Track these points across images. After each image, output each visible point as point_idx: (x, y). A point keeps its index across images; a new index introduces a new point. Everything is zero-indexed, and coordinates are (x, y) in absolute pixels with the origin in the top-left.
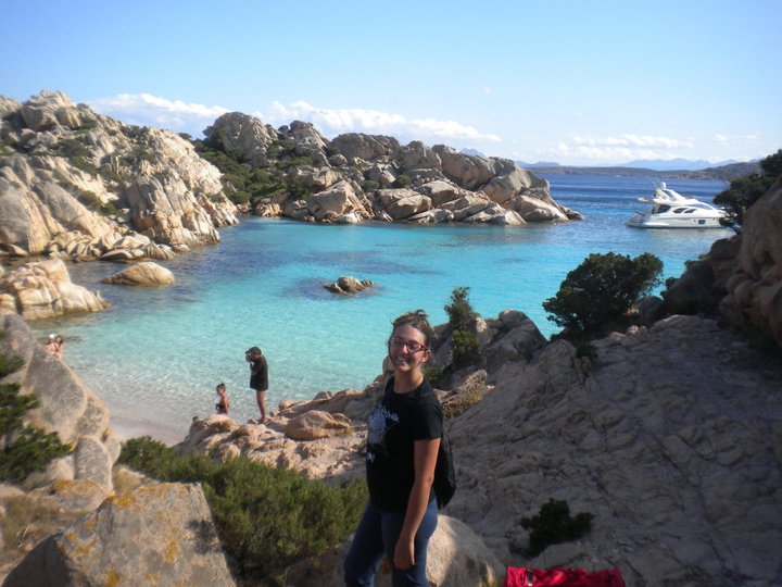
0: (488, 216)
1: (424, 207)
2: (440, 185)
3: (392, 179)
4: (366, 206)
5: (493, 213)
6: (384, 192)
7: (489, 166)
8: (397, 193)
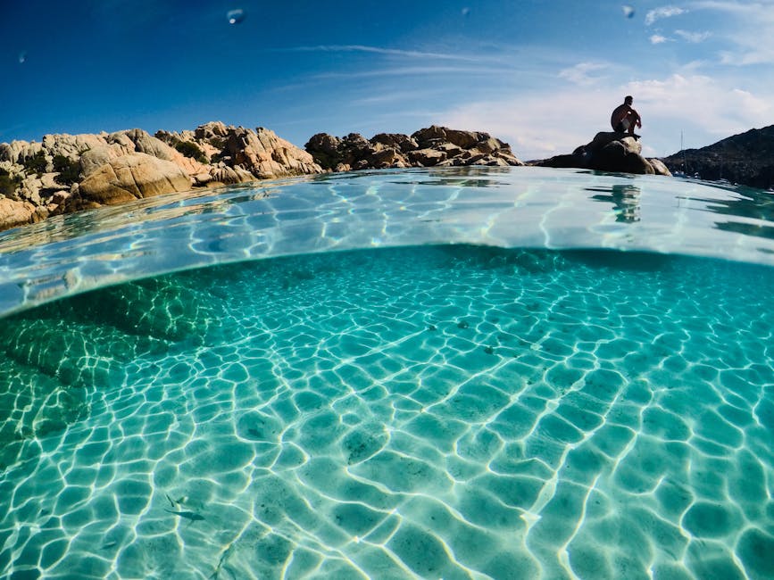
0: (486, 162)
1: (442, 158)
2: (450, 146)
3: (417, 145)
4: (406, 161)
5: (488, 160)
6: (414, 152)
7: (475, 137)
8: (424, 151)
